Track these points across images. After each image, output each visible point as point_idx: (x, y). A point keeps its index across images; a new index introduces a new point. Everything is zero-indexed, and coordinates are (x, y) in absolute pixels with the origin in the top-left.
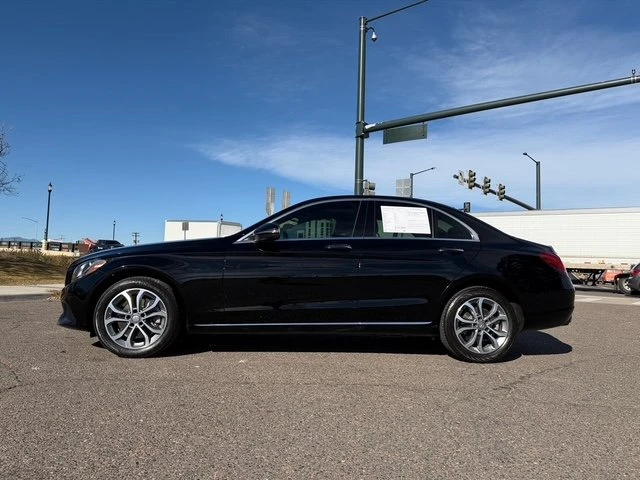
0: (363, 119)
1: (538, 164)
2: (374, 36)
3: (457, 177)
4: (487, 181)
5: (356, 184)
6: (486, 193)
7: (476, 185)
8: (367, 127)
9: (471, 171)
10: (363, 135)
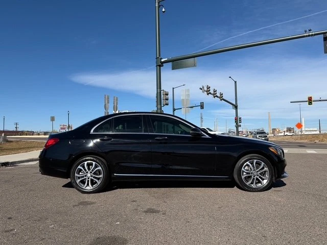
0: (160, 56)
1: (235, 82)
2: (163, 10)
3: (201, 89)
4: (215, 91)
5: (157, 92)
6: (214, 97)
7: (210, 93)
8: (162, 60)
9: (208, 86)
10: (160, 65)
